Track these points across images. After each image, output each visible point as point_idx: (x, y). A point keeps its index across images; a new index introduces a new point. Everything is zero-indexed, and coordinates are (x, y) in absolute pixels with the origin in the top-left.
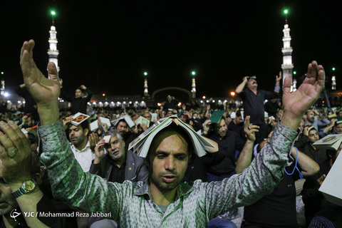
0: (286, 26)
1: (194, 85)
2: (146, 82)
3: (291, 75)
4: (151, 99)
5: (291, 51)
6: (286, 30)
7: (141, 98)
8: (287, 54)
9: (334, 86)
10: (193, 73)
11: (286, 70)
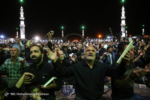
0: (123, 7)
1: (83, 33)
2: (63, 31)
3: (125, 28)
4: (65, 39)
5: (125, 18)
6: (123, 9)
7: (61, 38)
8: (123, 19)
9: (143, 33)
10: (83, 27)
11: (122, 26)
